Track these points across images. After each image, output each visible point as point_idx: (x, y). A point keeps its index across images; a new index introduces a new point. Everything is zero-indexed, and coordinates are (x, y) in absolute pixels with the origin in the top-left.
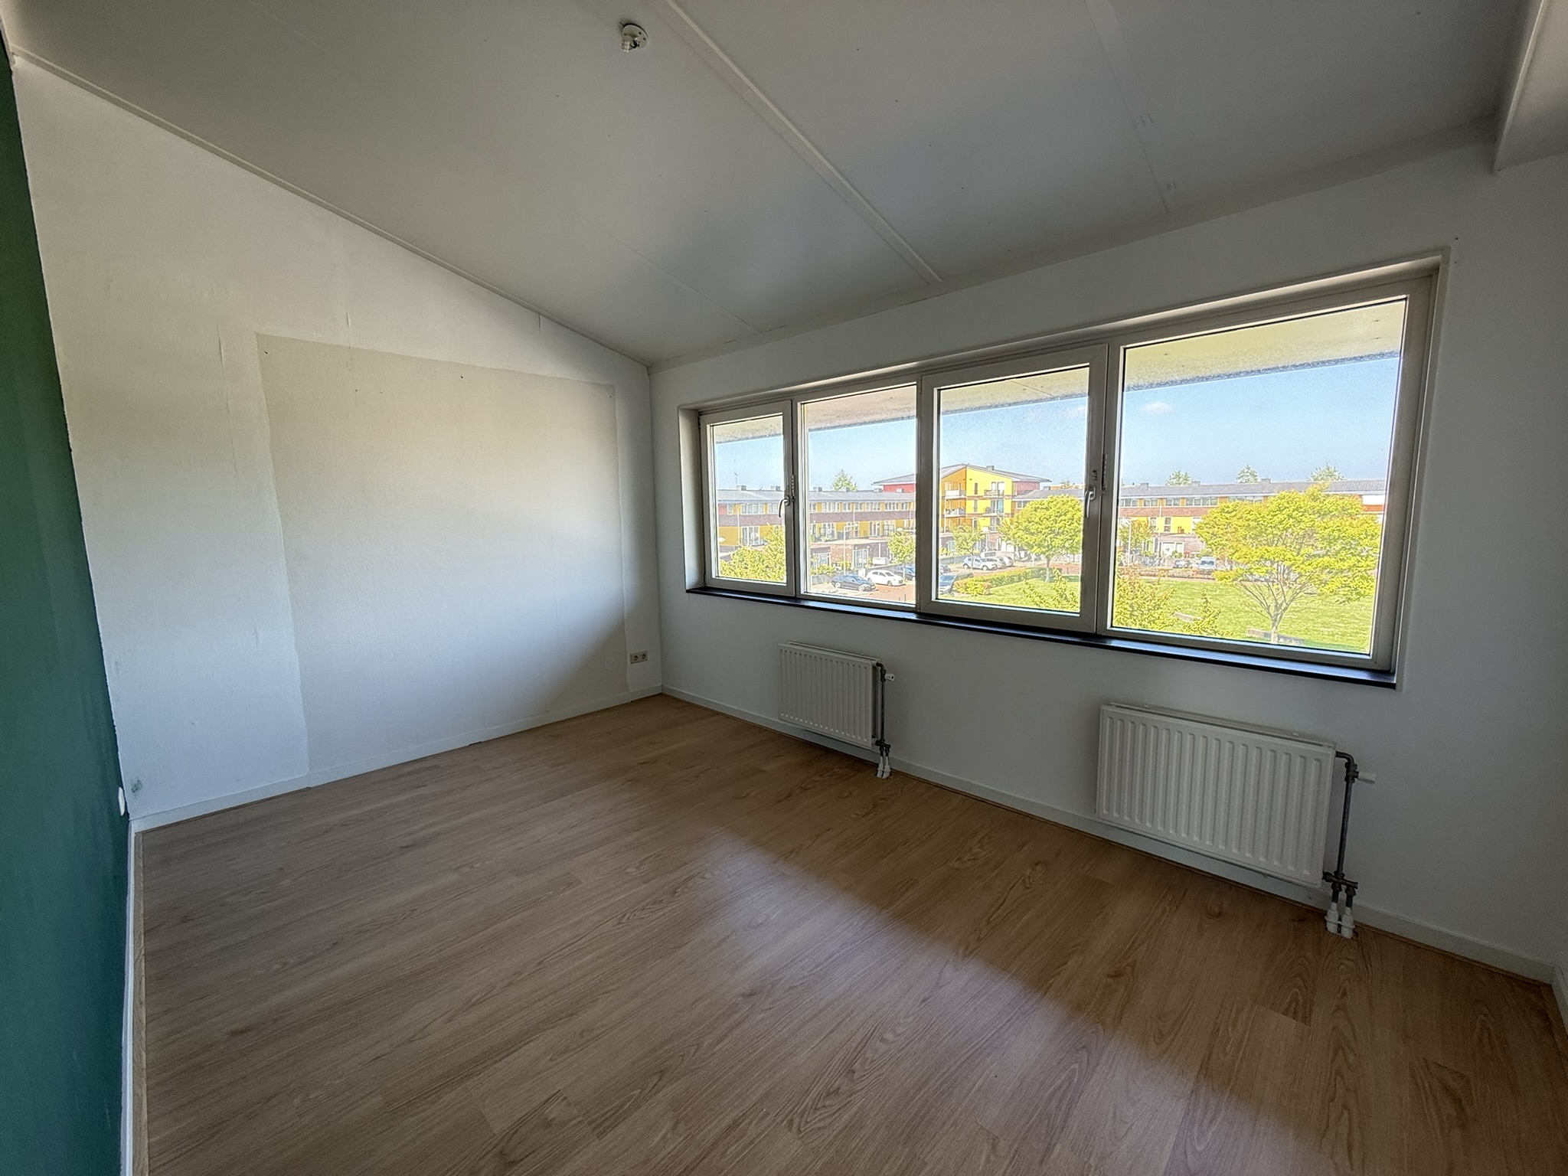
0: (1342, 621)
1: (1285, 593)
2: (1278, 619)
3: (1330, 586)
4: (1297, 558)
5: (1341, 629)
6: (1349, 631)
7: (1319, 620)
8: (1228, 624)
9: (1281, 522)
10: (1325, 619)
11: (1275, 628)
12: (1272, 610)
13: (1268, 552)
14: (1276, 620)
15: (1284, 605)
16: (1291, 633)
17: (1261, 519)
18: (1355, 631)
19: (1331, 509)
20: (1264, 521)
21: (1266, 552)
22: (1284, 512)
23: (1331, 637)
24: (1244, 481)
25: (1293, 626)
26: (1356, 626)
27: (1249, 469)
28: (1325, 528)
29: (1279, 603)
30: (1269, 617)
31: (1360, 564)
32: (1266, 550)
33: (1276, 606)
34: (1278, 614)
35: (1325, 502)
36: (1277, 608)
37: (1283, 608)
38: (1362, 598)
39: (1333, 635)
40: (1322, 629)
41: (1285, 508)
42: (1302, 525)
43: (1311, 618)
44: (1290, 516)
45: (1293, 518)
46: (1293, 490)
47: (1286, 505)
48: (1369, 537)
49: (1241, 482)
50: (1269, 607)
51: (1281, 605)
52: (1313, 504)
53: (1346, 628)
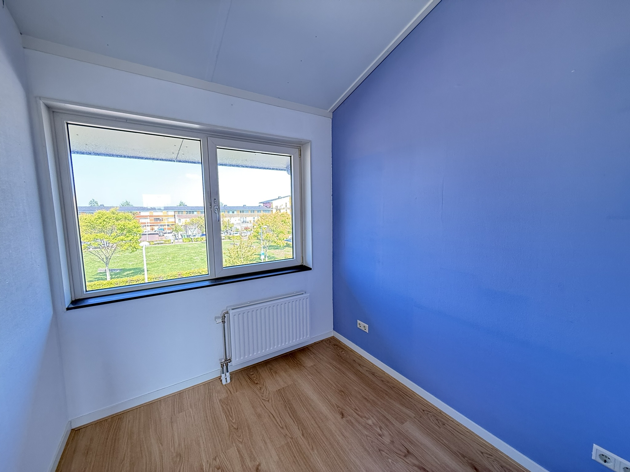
0: (136, 259)
1: (109, 252)
2: (108, 263)
3: (124, 247)
4: (110, 237)
5: (136, 262)
6: (139, 262)
7: (128, 260)
8: (89, 269)
9: (101, 223)
10: (130, 259)
11: (107, 267)
12: (105, 260)
13: (97, 236)
14: (107, 264)
15: (109, 257)
16: (117, 267)
17: (91, 222)
18: (141, 262)
19: (121, 218)
20: (93, 223)
21: (96, 236)
22: (101, 219)
23: (133, 266)
24: (92, 205)
25: (118, 264)
26: (141, 260)
27: (94, 200)
28: (119, 225)
29: (107, 256)
30: (104, 263)
31: (134, 238)
32: (96, 235)
33: (106, 258)
34: (108, 261)
35: (118, 215)
36: (107, 258)
37: (109, 258)
38: (137, 250)
39: (133, 265)
40: (129, 263)
41: (102, 217)
42: (110, 224)
43: (125, 260)
44: (104, 221)
45: (105, 221)
46: (104, 210)
47: (101, 216)
48: (136, 228)
49: (91, 206)
50: (103, 259)
51: (108, 257)
52: (114, 215)
53: (138, 261)
